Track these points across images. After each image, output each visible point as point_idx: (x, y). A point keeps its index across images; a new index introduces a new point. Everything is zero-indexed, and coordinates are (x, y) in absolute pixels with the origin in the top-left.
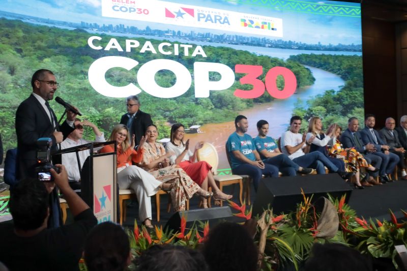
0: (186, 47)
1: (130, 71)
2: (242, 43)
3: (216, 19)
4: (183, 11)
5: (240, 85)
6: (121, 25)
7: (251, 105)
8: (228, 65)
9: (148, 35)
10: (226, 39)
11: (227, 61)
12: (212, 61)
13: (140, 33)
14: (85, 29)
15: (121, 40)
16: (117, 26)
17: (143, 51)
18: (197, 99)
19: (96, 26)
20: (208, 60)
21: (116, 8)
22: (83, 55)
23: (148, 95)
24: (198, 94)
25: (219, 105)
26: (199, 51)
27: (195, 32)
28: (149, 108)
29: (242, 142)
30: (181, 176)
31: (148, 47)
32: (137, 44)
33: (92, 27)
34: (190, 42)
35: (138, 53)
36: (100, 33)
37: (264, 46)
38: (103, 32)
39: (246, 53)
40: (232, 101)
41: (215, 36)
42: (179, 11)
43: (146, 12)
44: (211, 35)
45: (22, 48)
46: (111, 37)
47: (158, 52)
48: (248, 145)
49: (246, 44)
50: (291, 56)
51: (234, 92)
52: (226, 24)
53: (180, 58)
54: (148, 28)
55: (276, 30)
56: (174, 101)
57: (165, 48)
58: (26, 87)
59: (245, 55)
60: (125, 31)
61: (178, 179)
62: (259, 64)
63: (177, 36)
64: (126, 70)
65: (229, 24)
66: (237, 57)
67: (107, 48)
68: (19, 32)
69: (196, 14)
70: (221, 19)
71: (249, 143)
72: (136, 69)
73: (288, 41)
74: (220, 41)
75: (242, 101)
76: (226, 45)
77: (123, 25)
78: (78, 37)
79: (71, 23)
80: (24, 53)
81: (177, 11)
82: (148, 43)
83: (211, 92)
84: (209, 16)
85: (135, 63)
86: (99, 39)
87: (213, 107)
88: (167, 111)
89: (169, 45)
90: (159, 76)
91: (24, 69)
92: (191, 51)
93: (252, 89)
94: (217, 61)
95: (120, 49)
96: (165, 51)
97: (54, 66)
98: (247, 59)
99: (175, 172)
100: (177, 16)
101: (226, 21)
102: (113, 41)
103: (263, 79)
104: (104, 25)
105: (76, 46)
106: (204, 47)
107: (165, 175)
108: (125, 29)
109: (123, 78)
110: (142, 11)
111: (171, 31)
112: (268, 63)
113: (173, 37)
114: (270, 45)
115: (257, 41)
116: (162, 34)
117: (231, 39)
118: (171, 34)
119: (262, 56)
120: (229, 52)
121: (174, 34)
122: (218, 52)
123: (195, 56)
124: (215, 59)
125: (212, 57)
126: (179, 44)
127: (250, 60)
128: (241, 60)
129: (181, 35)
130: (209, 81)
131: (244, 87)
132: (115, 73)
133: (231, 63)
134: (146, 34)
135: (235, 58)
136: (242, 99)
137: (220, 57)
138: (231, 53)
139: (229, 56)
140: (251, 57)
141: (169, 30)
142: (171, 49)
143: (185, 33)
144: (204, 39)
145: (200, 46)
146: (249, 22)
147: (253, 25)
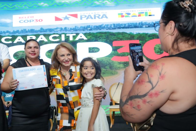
0: (71, 35)
2: (120, 28)
4: (68, 16)
5: (118, 54)
6: (24, 29)
8: (106, 42)
9: (41, 32)
11: (105, 40)
12: (92, 41)
13: (37, 31)
15: (24, 37)
16: (22, 30)
19: (8, 32)
20: (88, 41)
21: (21, 22)
26: (81, 37)
27: (78, 26)
31: (42, 38)
32: (34, 37)
33: (4, 32)
37: (141, 27)
38: (13, 34)
39: (123, 33)
40: (110, 64)
41: (94, 26)
42: (66, 16)
43: (41, 20)
44: (91, 26)
46: (17, 36)
47: (49, 40)
49: (123, 28)
51: (111, 58)
54: (41, 29)
57: (54, 38)
59: (122, 35)
60: (27, 32)
62: (135, 39)
66: (115, 37)
67: (15, 42)
69: (79, 16)
70: (100, 15)
74: (98, 29)
75: (120, 63)
77: (26, 29)
82: (41, 36)
84: (90, 16)
86: (10, 38)
89: (57, 35)
90: (49, 53)
92: (75, 37)
94: (96, 41)
95: (23, 42)
96: (54, 39)
98: (124, 37)
100: (64, 20)
102: (19, 38)
104: (14, 31)
108: (27, 31)
109: (24, 56)
110: (38, 20)
111: (59, 28)
113: (60, 31)
114: (147, 26)
115: (134, 25)
116: (52, 31)
117: (109, 26)
118: (59, 30)
119: (139, 34)
120: (107, 35)
121: (61, 29)
122: (97, 36)
123: (78, 39)
124: (94, 40)
125: (92, 39)
126: (65, 34)
127: (127, 38)
128: (119, 38)
129: (67, 29)
130: (89, 53)
131: (121, 55)
132: (20, 54)
133: (108, 41)
134: (40, 32)
135: (112, 37)
136: (119, 62)
137: (99, 38)
138: (109, 35)
139: (107, 37)
140: (128, 35)
141: (57, 28)
142: (59, 38)
143: (70, 28)
144: (85, 29)
145: (82, 34)
146: (126, 14)
147: (129, 16)
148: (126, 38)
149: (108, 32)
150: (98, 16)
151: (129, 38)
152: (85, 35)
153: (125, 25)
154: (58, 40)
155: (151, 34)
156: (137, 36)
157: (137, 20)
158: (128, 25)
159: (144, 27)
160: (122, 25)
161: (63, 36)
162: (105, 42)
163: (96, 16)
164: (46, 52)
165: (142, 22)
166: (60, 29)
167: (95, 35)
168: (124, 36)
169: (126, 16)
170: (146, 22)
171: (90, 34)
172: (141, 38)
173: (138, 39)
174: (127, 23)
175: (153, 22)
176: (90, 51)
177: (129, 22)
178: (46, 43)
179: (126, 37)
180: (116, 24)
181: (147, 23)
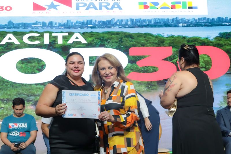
0: (60, 36)
2: (141, 26)
3: (101, 6)
5: (137, 68)
7: (153, 87)
9: (9, 28)
10: (115, 23)
12: (94, 46)
17: (3, 43)
20: (89, 45)
26: (77, 38)
27: (72, 21)
28: (8, 93)
31: (10, 39)
37: (176, 26)
41: (99, 22)
42: (52, 3)
43: (8, 8)
44: (93, 21)
47: (22, 42)
49: (147, 26)
50: (220, 34)
52: (116, 10)
53: (52, 46)
54: (10, 22)
56: (42, 86)
57: (31, 38)
59: (145, 37)
62: (166, 45)
63: (48, 27)
66: (133, 40)
69: (74, 4)
70: (108, 4)
73: (216, 18)
74: (106, 26)
81: (49, 4)
82: (10, 36)
88: (31, 96)
89: (37, 35)
90: (22, 64)
92: (66, 38)
93: (155, 71)
96: (31, 41)
98: (147, 41)
100: (48, 9)
101: (116, 6)
103: (174, 60)
106: (83, 34)
110: (4, 8)
111: (39, 22)
113: (42, 27)
114: (186, 25)
115: (164, 22)
116: (28, 26)
117: (123, 23)
118: (40, 26)
119: (172, 36)
120: (120, 36)
121: (44, 24)
122: (103, 37)
123: (71, 43)
124: (99, 44)
125: (95, 42)
126: (50, 33)
127: (153, 42)
128: (139, 43)
129: (53, 25)
130: (90, 65)
131: (143, 70)
133: (122, 46)
134: (7, 28)
135: (129, 41)
136: (139, 82)
137: (107, 41)
138: (123, 37)
139: (120, 40)
140: (155, 39)
141: (37, 22)
142: (40, 39)
143: (59, 23)
144: (84, 26)
145: (79, 33)
146: (152, 4)
147: (157, 7)
148: (150, 43)
149: (122, 32)
150: (105, 4)
151: (156, 43)
152: (83, 35)
153: (150, 21)
154: (37, 42)
155: (191, 38)
156: (169, 40)
157: (169, 14)
158: (154, 22)
159: (180, 27)
160: (144, 21)
161: (46, 37)
162: (116, 48)
163: (103, 4)
164: (17, 63)
165: (177, 18)
166: (41, 24)
167: (100, 36)
168: (148, 39)
169: (152, 8)
170: (184, 18)
171: (92, 34)
172: (175, 44)
173: (170, 46)
174: (154, 18)
175: (194, 19)
176: (92, 62)
177: (156, 18)
178: (17, 47)
179: (151, 41)
180: (135, 20)
181: (185, 20)
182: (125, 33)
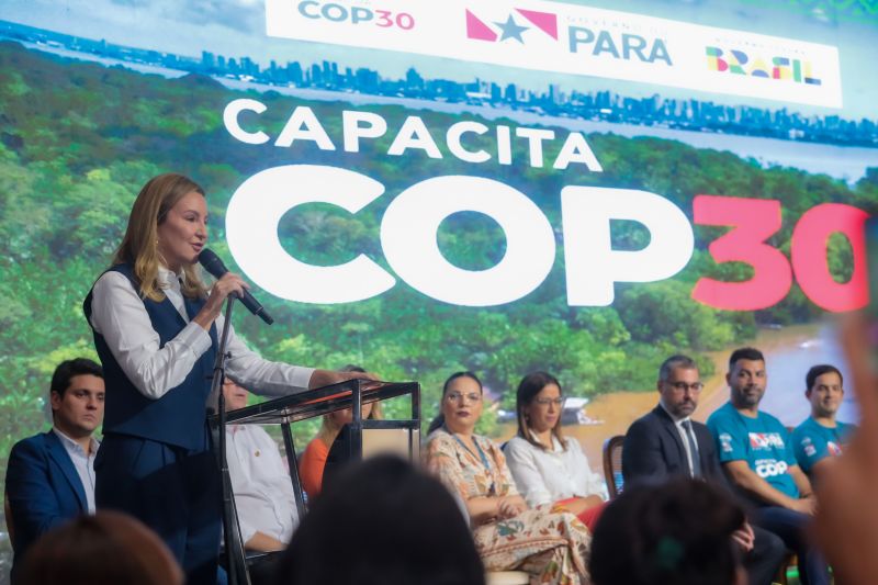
0: (536, 138)
1: (358, 215)
2: (714, 127)
3: (626, 48)
4: (521, 21)
5: (712, 266)
6: (326, 63)
7: (749, 330)
8: (671, 196)
9: (413, 95)
10: (663, 109)
11: (667, 183)
12: (617, 184)
13: (389, 89)
14: (215, 77)
15: (329, 114)
16: (315, 67)
17: (396, 149)
18: (574, 310)
19: (248, 67)
20: (607, 179)
21: (310, 9)
22: (208, 159)
23: (418, 297)
24: (577, 296)
25: (646, 330)
26: (576, 151)
27: (562, 90)
28: (422, 338)
29: (753, 436)
30: (574, 538)
31: (415, 136)
32: (379, 126)
33: (236, 69)
34: (549, 120)
35: (384, 157)
36: (262, 88)
37: (784, 136)
39: (728, 158)
40: (688, 319)
41: (627, 101)
42: (511, 19)
43: (405, 21)
44: (612, 97)
45: (23, 134)
46: (295, 102)
47: (446, 153)
48: (773, 447)
49: (730, 128)
50: (870, 171)
51: (693, 289)
53: (516, 174)
54: (412, 74)
55: (818, 82)
56: (501, 317)
57: (469, 140)
58: (33, 260)
59: (724, 165)
60: (340, 82)
61: (564, 551)
62: (768, 194)
63: (505, 102)
64: (344, 213)
65: (670, 63)
66: (700, 172)
67: (284, 140)
68: (14, 82)
69: (562, 28)
70: (643, 44)
71: (776, 440)
72: (377, 209)
73: (858, 121)
74: (642, 118)
75: (721, 318)
76: (661, 131)
77: (335, 65)
78: (192, 102)
79: (172, 57)
80: (30, 148)
81: (504, 21)
82: (414, 124)
83: (620, 288)
84: (605, 36)
85: (373, 189)
86: (259, 107)
87: (627, 336)
88: (479, 349)
89: (480, 129)
90: (452, 231)
91: (28, 203)
92: (550, 149)
93: (748, 278)
94: (636, 184)
95: (326, 144)
96: (468, 150)
97: (120, 194)
98: (729, 177)
99: (552, 525)
100: (504, 38)
101: (660, 52)
102: (303, 114)
103: (785, 246)
104: (273, 63)
105: (188, 132)
106: (592, 139)
107: (520, 536)
108: (341, 77)
109: (334, 239)
110: (393, 17)
111: (484, 84)
112: (797, 192)
113: (492, 102)
114: (802, 134)
115: (760, 121)
116: (457, 95)
117: (678, 112)
118: (485, 96)
119: (779, 168)
120: (673, 156)
121: (496, 96)
122: (637, 156)
123: (564, 167)
124: (629, 176)
125: (619, 171)
126: (514, 126)
127: (741, 183)
129: (518, 99)
130: (613, 248)
131: (724, 271)
132: (311, 223)
133: (679, 191)
134: (406, 95)
135: (691, 175)
136: (719, 310)
137: (646, 171)
138: (678, 158)
139: (673, 168)
140: (744, 172)
141: (478, 80)
142: (488, 144)
143: (530, 92)
144: (592, 111)
145: (580, 135)
146: (733, 56)
147: (744, 67)
150: (637, 43)
151: (747, 187)
152: (592, 143)
153: (731, 112)
154: (481, 156)
156: (772, 179)
158: (741, 115)
159: (792, 139)
160: (720, 110)
163: (631, 42)
164: (440, 226)
165: (784, 110)
166: (489, 91)
167: (630, 150)
168: (730, 173)
169: (734, 69)
171: (610, 142)
172: (784, 193)
173: (775, 198)
175: (817, 117)
176: (617, 239)
178: (437, 169)
179: (736, 180)
181: (800, 118)
182: (683, 145)
